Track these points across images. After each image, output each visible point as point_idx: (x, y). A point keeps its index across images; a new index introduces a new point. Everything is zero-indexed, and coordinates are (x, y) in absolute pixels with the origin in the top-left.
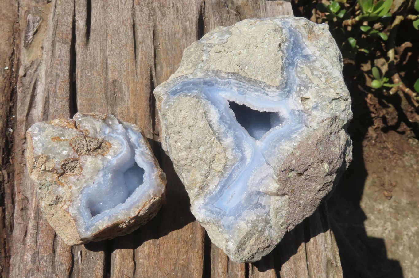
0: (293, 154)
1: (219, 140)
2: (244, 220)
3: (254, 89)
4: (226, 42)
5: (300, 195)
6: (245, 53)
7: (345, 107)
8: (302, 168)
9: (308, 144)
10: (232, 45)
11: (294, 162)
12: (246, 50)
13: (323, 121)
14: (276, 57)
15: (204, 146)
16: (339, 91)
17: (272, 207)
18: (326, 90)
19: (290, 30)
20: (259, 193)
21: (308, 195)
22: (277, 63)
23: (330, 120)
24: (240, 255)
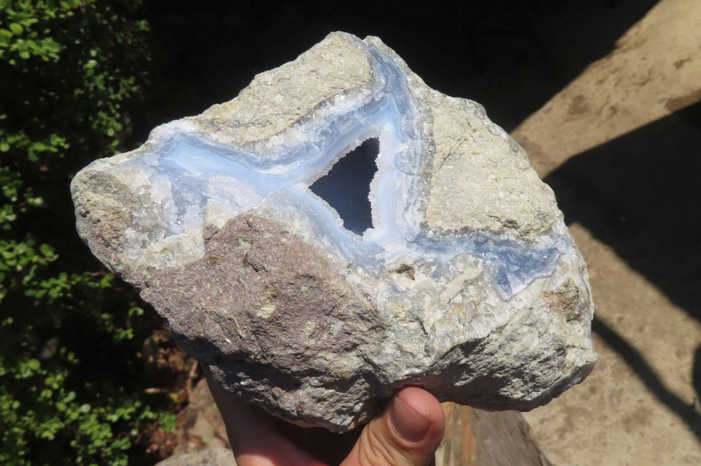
0: (284, 233)
1: (298, 122)
2: (151, 179)
3: (412, 187)
4: (490, 131)
5: (208, 280)
6: (478, 161)
7: (409, 350)
8: (258, 255)
9: (309, 259)
10: (487, 141)
11: (267, 236)
12: (484, 161)
13: (366, 295)
14: (484, 216)
15: (285, 100)
16: (440, 330)
17: (181, 235)
18: (437, 303)
19: (551, 251)
20: (204, 200)
21: (208, 298)
22: (473, 219)
23: (369, 307)
24: (85, 183)
